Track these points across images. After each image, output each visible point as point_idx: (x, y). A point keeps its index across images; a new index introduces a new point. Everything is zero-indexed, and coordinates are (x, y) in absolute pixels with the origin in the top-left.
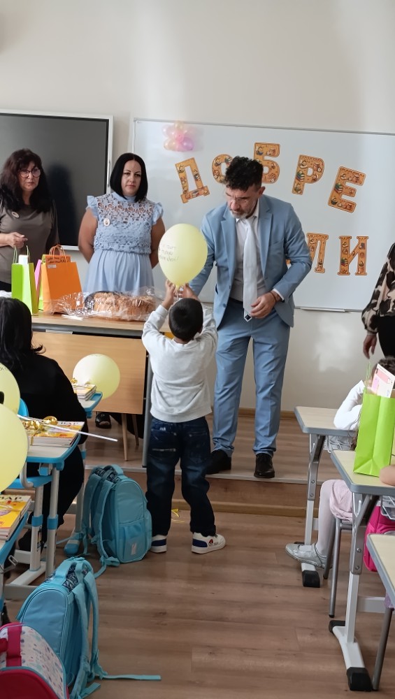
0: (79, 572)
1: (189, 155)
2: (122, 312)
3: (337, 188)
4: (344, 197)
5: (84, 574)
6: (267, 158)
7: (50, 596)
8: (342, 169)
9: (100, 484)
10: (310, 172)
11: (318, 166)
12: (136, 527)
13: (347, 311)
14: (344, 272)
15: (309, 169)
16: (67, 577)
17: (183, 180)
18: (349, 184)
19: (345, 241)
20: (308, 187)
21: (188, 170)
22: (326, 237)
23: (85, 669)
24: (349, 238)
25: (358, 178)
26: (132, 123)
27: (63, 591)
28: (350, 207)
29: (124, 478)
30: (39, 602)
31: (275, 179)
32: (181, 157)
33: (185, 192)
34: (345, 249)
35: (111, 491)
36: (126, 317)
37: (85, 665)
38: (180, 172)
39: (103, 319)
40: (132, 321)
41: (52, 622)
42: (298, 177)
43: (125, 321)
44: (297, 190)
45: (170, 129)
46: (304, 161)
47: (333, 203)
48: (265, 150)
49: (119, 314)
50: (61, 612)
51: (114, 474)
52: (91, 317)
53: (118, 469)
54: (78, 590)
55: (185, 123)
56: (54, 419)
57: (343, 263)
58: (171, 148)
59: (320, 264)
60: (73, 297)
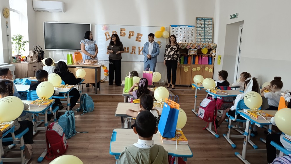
0: (70, 113)
1: (107, 31)
2: (90, 63)
3: (137, 37)
4: (139, 39)
5: (71, 113)
6: (123, 31)
7: (63, 118)
8: (138, 33)
9: (83, 97)
10: (132, 34)
11: (133, 33)
12: (91, 105)
13: (140, 62)
14: (139, 54)
15: (131, 34)
16: (67, 114)
17: (106, 36)
18: (139, 36)
19: (139, 48)
20: (131, 37)
21: (107, 34)
22: (136, 47)
23: (71, 131)
24: (140, 47)
25: (141, 35)
26: (95, 25)
27: (66, 117)
28: (140, 41)
29: (88, 96)
30: (61, 119)
31: (125, 36)
32: (105, 32)
33: (107, 38)
34: (139, 49)
35: (85, 98)
36: (90, 64)
37: (71, 130)
38: (106, 34)
39: (86, 65)
40: (92, 65)
41: (64, 122)
42: (129, 35)
43: (91, 65)
44: (129, 38)
45: (103, 26)
46: (130, 32)
47: (137, 40)
48: (122, 30)
49: (89, 64)
50: (65, 120)
51: (86, 95)
52: (84, 64)
53: (87, 94)
54: (69, 116)
55: (106, 24)
56: (68, 85)
57: (139, 52)
58: (103, 30)
59: (135, 52)
60: (80, 61)
